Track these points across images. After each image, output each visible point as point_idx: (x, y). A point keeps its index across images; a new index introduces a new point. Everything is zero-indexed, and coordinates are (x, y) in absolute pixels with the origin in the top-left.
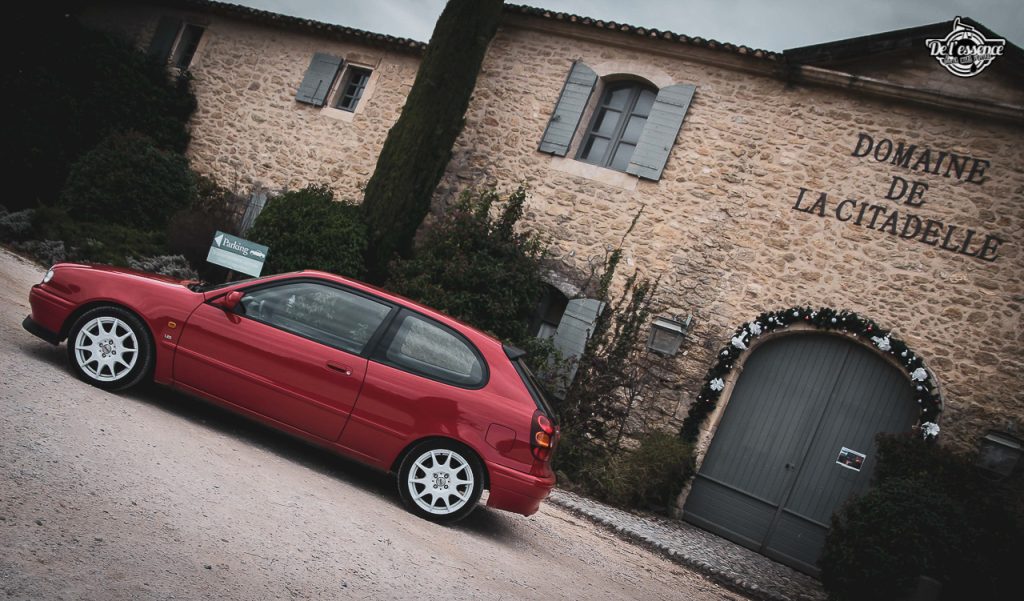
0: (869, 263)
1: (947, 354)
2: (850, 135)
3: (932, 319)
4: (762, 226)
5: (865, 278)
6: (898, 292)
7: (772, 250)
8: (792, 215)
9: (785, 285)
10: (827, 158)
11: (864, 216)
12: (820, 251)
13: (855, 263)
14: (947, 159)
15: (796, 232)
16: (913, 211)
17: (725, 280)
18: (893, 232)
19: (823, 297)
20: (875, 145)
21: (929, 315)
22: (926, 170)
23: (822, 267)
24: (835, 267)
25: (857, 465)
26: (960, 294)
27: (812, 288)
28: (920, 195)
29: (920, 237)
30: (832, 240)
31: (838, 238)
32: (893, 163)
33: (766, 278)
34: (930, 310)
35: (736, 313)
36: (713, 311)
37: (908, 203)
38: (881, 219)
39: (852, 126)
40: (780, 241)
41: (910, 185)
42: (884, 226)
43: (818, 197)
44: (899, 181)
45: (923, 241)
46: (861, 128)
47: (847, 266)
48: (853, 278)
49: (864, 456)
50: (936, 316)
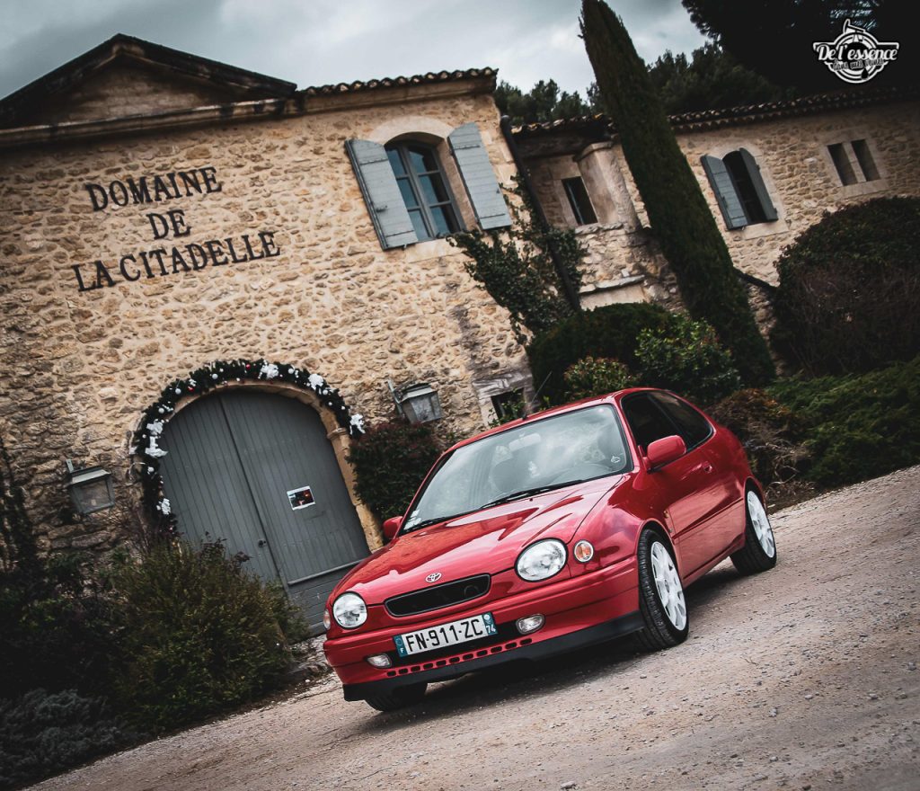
0: (188, 308)
1: (307, 354)
2: (75, 191)
3: (275, 330)
4: (64, 325)
5: (196, 325)
6: (232, 322)
7: (91, 344)
8: (84, 299)
9: (133, 373)
10: (72, 224)
11: (150, 265)
12: (138, 320)
13: (175, 315)
14: (178, 179)
15: (101, 314)
16: (187, 240)
17: (73, 402)
18: (187, 269)
19: (175, 364)
20: (107, 191)
21: (268, 330)
22: (169, 197)
23: (153, 335)
24: (164, 329)
25: (309, 500)
26: (278, 296)
27: (159, 360)
28: (182, 222)
29: (210, 261)
30: (140, 304)
31: (145, 300)
32: (136, 203)
33: (110, 376)
34: (267, 323)
35: (110, 429)
36: (86, 440)
37: (177, 235)
38: (168, 261)
39: (72, 180)
40: (93, 331)
41: (167, 217)
42: (175, 268)
43: (95, 267)
44: (154, 218)
45: (216, 264)
46: (81, 180)
47: (173, 322)
48: (187, 330)
49: (308, 488)
50: (276, 326)
